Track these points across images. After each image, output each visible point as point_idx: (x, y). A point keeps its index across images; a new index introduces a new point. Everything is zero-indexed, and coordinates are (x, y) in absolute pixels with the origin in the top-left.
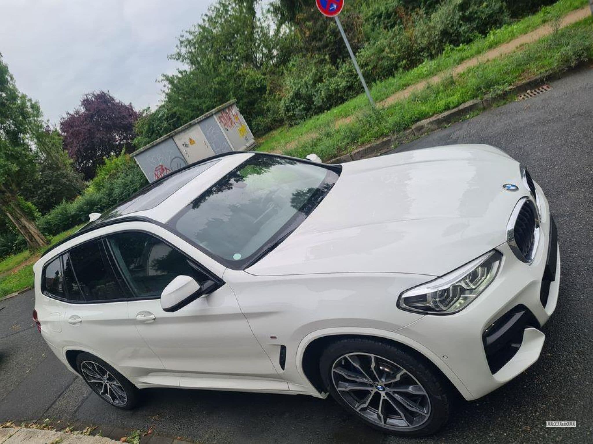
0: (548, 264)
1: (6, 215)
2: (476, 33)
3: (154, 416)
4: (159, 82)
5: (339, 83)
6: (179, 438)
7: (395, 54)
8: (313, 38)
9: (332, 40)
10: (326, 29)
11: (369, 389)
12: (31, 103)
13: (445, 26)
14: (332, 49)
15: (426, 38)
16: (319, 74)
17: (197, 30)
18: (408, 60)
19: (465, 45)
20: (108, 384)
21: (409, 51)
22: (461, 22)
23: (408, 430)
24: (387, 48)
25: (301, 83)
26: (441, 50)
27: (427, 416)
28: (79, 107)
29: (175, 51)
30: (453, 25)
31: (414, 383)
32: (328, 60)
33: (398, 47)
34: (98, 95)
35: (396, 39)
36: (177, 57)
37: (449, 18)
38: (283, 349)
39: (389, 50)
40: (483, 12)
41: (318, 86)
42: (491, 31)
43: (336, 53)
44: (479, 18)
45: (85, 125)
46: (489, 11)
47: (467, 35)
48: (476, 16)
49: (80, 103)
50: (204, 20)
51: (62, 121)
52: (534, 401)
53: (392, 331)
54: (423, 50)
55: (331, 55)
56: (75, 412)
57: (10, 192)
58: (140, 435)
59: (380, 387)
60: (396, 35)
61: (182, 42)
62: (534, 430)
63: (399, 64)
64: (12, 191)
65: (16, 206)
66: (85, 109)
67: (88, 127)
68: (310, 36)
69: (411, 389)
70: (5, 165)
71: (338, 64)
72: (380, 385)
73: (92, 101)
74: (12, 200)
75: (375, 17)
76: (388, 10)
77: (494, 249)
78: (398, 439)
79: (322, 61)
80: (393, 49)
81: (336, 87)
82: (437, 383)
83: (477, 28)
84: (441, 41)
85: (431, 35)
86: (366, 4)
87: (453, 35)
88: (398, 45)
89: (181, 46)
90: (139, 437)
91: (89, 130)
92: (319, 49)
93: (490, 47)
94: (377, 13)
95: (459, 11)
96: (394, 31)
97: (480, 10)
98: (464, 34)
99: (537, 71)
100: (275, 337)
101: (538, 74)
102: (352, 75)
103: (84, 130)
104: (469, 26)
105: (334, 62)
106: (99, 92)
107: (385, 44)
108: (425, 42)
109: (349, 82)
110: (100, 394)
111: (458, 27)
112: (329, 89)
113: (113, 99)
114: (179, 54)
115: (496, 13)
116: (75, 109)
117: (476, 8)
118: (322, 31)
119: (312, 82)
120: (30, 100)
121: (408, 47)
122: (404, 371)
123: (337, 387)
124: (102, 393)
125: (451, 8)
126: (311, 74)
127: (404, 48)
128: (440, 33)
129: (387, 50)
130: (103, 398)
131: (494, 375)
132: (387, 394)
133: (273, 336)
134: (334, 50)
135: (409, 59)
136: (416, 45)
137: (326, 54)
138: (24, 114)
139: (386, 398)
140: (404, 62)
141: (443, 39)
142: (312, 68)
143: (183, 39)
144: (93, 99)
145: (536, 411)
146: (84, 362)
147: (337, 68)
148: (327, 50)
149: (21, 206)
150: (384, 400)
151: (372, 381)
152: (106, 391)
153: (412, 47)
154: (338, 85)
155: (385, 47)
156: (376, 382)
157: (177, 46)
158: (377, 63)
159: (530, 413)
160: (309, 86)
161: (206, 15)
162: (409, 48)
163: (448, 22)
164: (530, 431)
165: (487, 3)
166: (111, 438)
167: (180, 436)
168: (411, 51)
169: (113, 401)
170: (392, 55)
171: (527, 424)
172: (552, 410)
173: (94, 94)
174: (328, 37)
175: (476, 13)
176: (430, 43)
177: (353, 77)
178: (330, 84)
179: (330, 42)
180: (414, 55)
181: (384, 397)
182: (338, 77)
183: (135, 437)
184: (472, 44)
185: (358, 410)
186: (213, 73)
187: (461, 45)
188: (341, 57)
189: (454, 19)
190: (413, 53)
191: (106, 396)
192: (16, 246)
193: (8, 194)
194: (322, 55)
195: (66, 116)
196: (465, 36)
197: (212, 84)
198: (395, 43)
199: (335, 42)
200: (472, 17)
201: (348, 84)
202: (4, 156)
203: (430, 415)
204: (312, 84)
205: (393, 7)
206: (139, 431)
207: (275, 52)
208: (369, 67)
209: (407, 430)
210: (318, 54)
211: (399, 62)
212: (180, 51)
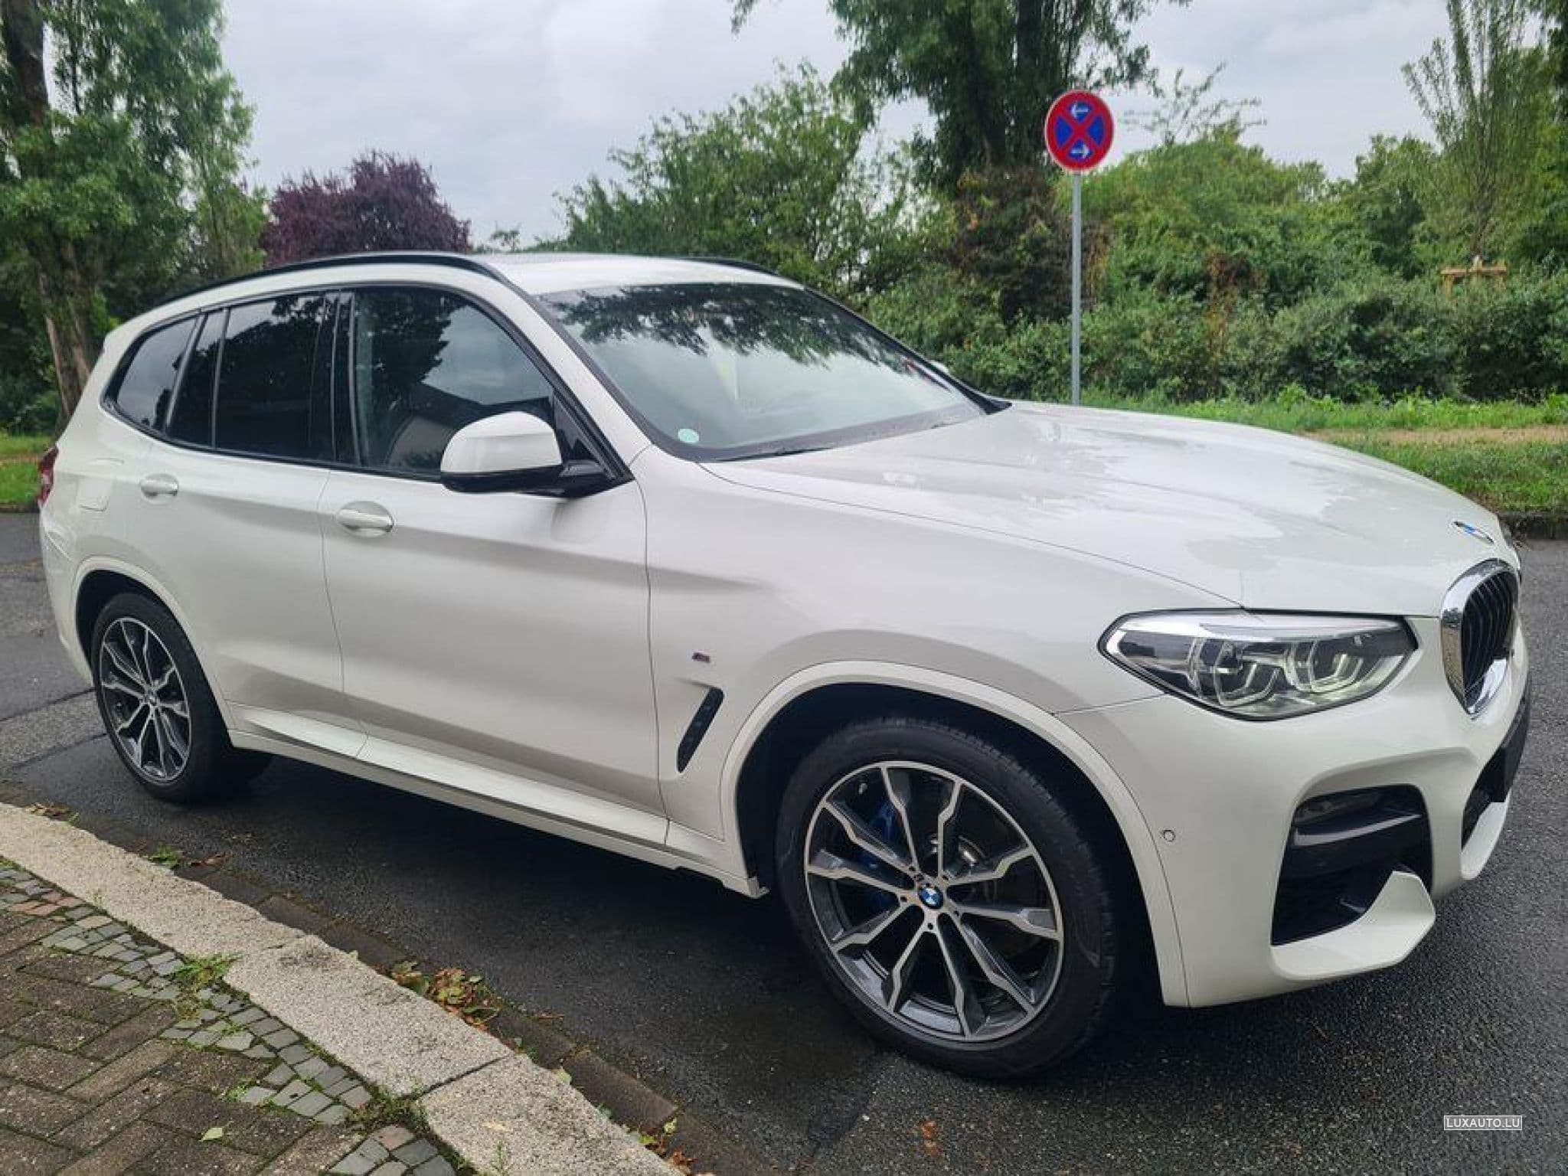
0: (1505, 745)
1: (44, 324)
2: (1372, 388)
3: (237, 833)
4: (560, 199)
5: (1001, 364)
6: (289, 895)
7: (1161, 352)
8: (982, 238)
9: (1025, 263)
10: (1023, 231)
11: (899, 893)
12: (237, 104)
13: (1305, 340)
14: (1016, 283)
15: (1250, 352)
16: (960, 324)
17: (705, 124)
18: (1186, 381)
19: (1335, 402)
20: (152, 709)
21: (1198, 362)
22: (1347, 347)
23: (955, 1046)
24: (1148, 332)
25: (909, 326)
26: (1273, 387)
27: (1032, 1013)
28: (343, 172)
29: (633, 147)
30: (1325, 347)
31: (1043, 901)
32: (995, 304)
33: (1175, 341)
34: (402, 166)
35: (1178, 322)
36: (631, 163)
37: (1323, 328)
38: (714, 699)
39: (1150, 339)
40: (1407, 347)
41: (945, 351)
42: (1409, 397)
43: (1023, 296)
44: (1392, 356)
45: (338, 218)
46: (1422, 350)
47: (1348, 382)
48: (1387, 348)
49: (351, 164)
50: (732, 111)
51: (285, 188)
52: (1329, 1098)
53: (1053, 714)
54: (1231, 372)
55: (1006, 296)
56: (21, 765)
57: (81, 273)
58: (179, 861)
59: (931, 892)
60: (1180, 312)
61: (658, 134)
62: (1313, 1156)
63: (1161, 382)
64: (87, 273)
65: (78, 311)
66: (354, 182)
67: (341, 226)
68: (975, 232)
69: (1022, 919)
70: (107, 198)
71: (1016, 323)
72: (936, 889)
73: (381, 170)
74: (76, 294)
75: (1138, 273)
76: (1173, 272)
77: (1399, 619)
78: (912, 1066)
79: (981, 301)
80: (1161, 340)
81: (990, 371)
82: (1108, 915)
83: (1378, 377)
84: (1282, 371)
85: (1263, 348)
86: (1128, 237)
87: (1315, 369)
88: (1178, 337)
89: (653, 142)
90: (175, 863)
91: (340, 233)
92: (984, 271)
93: (1399, 424)
94: (1145, 267)
95: (1352, 321)
96: (1182, 303)
97: (1401, 339)
98: (1343, 378)
99: (1505, 501)
100: (706, 659)
101: (1506, 509)
102: (1038, 360)
103: (328, 227)
104: (1362, 363)
105: (1008, 311)
106: (407, 161)
107: (1147, 320)
108: (1244, 358)
109: (1026, 371)
110: (117, 731)
111: (1336, 355)
112: (970, 368)
113: (431, 189)
114: (638, 158)
115: (1436, 362)
116: (331, 173)
117: (1395, 329)
118: (1010, 233)
119: (936, 334)
120: (237, 96)
121: (1199, 351)
122: (1031, 850)
123: (810, 862)
124: (123, 730)
125: (1337, 305)
126: (943, 316)
127: (1188, 348)
128: (1286, 351)
129: (1147, 335)
130: (117, 747)
131: (1274, 948)
132: (944, 920)
133: (702, 652)
134: (1020, 287)
135: (1190, 381)
136: (1219, 355)
137: (996, 289)
138: (211, 112)
139: (936, 931)
140: (1177, 380)
141: (1288, 368)
142: (949, 305)
143: (665, 128)
144: (386, 170)
145: (1330, 1120)
146: (122, 620)
147: (1009, 332)
148: (1003, 278)
149: (91, 317)
150: (928, 937)
151: (917, 868)
152: (133, 732)
153: (1208, 356)
154: (995, 367)
155: (1144, 330)
156: (927, 876)
157: (643, 138)
158: (1111, 355)
159: (1311, 1120)
160: (925, 340)
161: (743, 101)
162: (1200, 355)
163: (1318, 333)
164: (1301, 1155)
165: (1425, 331)
166: (97, 836)
167: (292, 892)
168: (1203, 364)
169: (144, 761)
170: (1154, 354)
171: (1295, 1139)
172: (1375, 1130)
173: (392, 160)
174: (1019, 249)
175: (1390, 342)
176: (1253, 366)
177: (1039, 365)
178: (978, 356)
179: (1019, 266)
180: (1205, 375)
181: (930, 926)
182: (1003, 350)
183: (165, 860)
184: (1353, 406)
185: (835, 949)
186: (708, 219)
187: (1328, 397)
188: (1029, 310)
189: (1333, 332)
190: (1205, 371)
191: (128, 745)
192: (25, 417)
193: (74, 275)
194: (985, 285)
195: (299, 181)
196: (1343, 383)
197: (695, 241)
198: (1172, 330)
199: (1030, 271)
200: (1377, 347)
201: (1021, 376)
202: (114, 173)
203: (1042, 1011)
204: (934, 341)
205: (1186, 270)
206: (180, 852)
207: (864, 257)
208: (1089, 357)
209: (954, 1042)
210: (978, 281)
211: (1164, 376)
212: (646, 151)
